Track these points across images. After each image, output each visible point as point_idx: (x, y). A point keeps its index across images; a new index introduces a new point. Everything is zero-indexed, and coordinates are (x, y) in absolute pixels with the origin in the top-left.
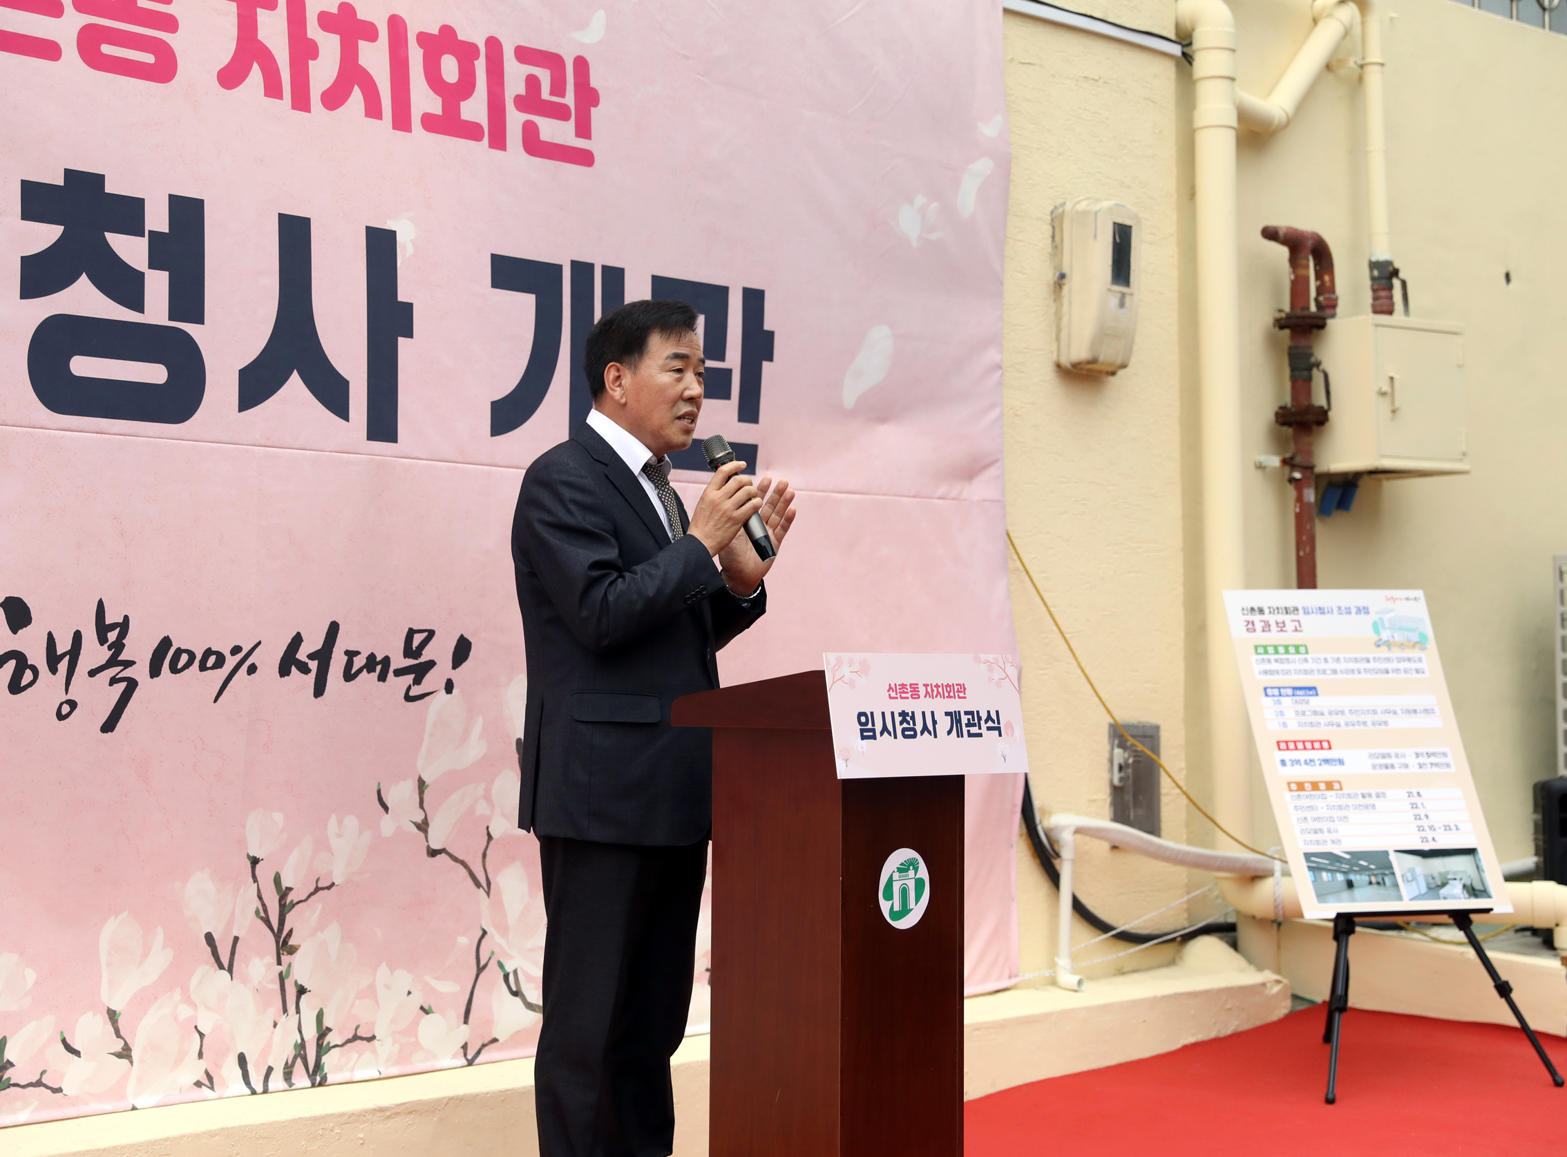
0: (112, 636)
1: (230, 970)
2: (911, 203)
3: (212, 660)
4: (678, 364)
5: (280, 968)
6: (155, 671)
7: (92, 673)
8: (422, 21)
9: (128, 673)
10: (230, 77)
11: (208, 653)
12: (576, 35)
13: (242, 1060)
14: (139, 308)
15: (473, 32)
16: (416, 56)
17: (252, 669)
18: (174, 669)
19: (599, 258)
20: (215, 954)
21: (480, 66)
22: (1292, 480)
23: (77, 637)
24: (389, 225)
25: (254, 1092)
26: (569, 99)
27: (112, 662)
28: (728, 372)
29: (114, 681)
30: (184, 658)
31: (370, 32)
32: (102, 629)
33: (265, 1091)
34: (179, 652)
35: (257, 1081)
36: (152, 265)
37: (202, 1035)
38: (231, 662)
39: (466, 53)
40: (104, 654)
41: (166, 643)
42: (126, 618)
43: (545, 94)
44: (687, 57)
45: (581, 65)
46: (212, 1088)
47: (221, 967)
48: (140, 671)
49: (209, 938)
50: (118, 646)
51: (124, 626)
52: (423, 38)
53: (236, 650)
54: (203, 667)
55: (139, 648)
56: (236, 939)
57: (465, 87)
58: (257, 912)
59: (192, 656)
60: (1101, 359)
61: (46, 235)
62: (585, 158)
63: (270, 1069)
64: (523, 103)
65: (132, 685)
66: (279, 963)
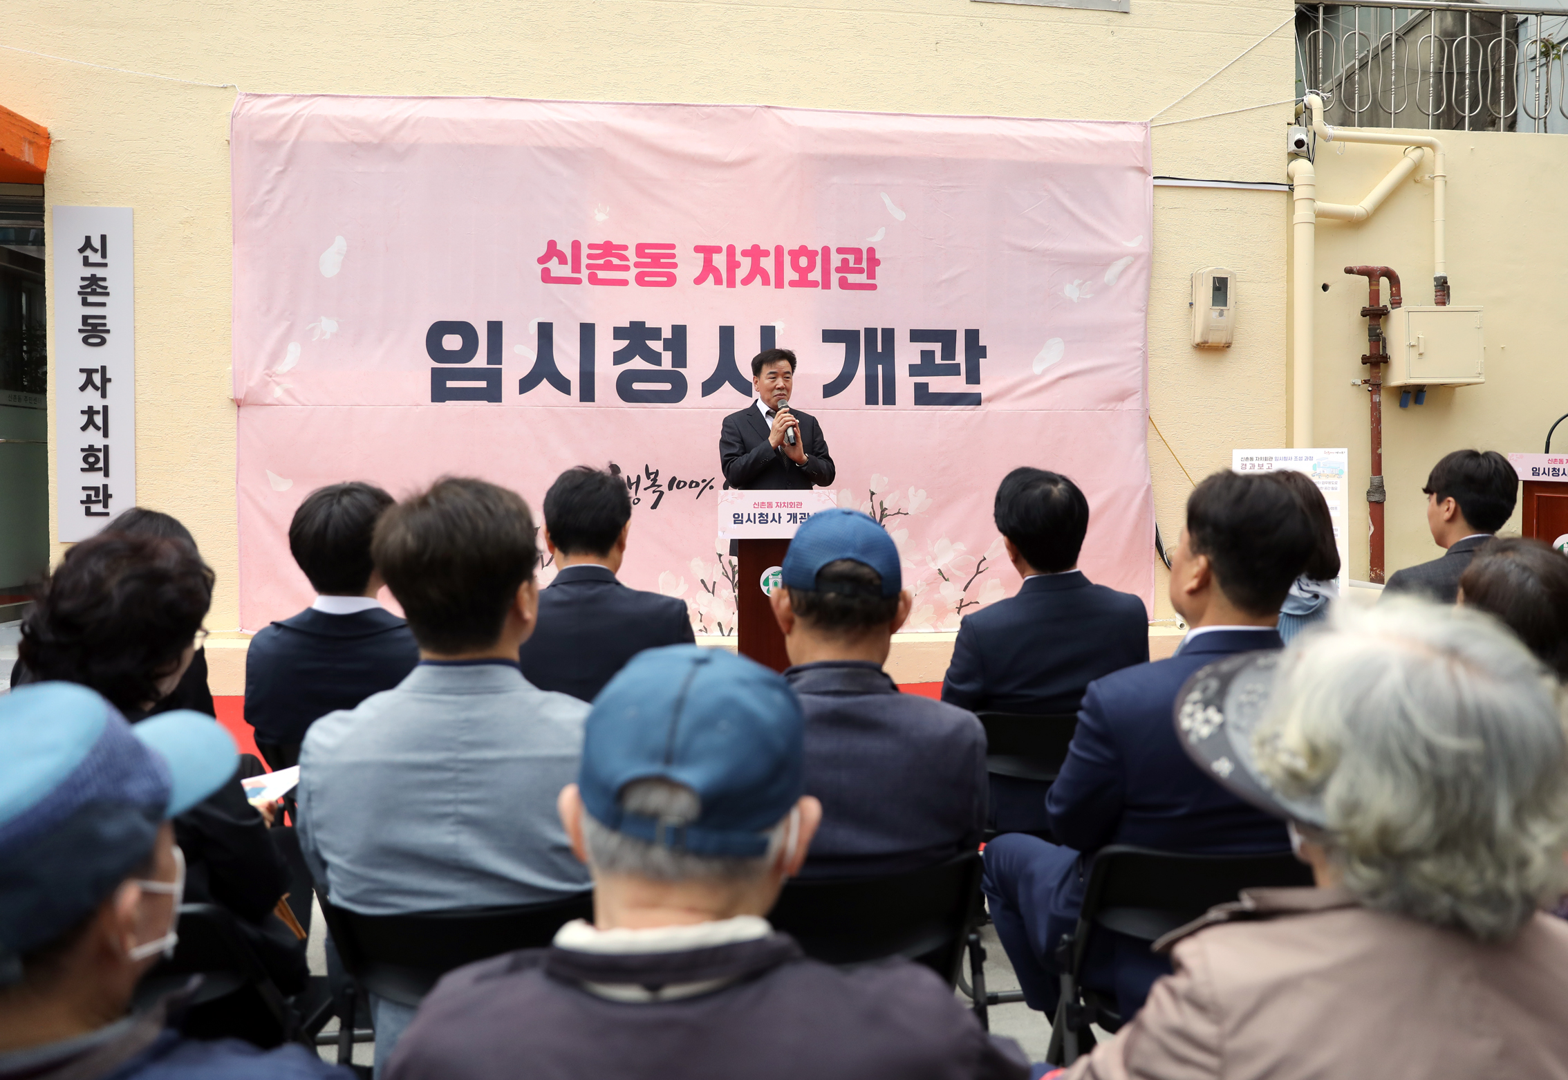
0: (652, 477)
1: (713, 593)
2: (1072, 284)
3: (694, 485)
4: (772, 376)
5: (735, 594)
6: (670, 488)
7: (645, 489)
8: (790, 245)
9: (660, 489)
10: (699, 281)
11: (692, 482)
12: (868, 239)
13: (719, 624)
14: (660, 365)
15: (815, 245)
16: (787, 259)
17: (711, 487)
18: (678, 487)
19: (879, 326)
20: (705, 586)
21: (819, 259)
22: (1369, 391)
23: (639, 477)
24: (772, 324)
25: (723, 635)
26: (864, 265)
27: (653, 485)
28: (959, 365)
29: (654, 492)
30: (682, 484)
31: (766, 254)
32: (648, 475)
33: (729, 635)
34: (680, 482)
35: (726, 633)
36: (665, 349)
37: (701, 615)
38: (702, 485)
39: (811, 255)
40: (649, 483)
41: (674, 479)
42: (657, 470)
43: (851, 264)
44: (932, 239)
45: (871, 251)
46: (707, 632)
47: (709, 592)
48: (665, 488)
49: (702, 581)
50: (655, 480)
51: (657, 473)
52: (791, 252)
53: (704, 481)
54: (690, 487)
55: (663, 480)
56: (715, 583)
57: (811, 267)
58: (723, 573)
59: (685, 483)
60: (1210, 341)
61: (622, 344)
62: (873, 287)
63: (732, 629)
64: (838, 270)
65: (662, 493)
66: (734, 592)
